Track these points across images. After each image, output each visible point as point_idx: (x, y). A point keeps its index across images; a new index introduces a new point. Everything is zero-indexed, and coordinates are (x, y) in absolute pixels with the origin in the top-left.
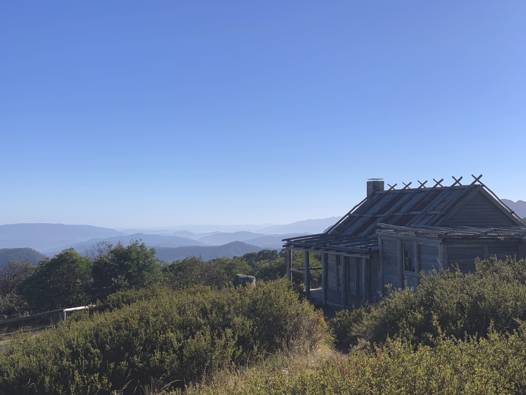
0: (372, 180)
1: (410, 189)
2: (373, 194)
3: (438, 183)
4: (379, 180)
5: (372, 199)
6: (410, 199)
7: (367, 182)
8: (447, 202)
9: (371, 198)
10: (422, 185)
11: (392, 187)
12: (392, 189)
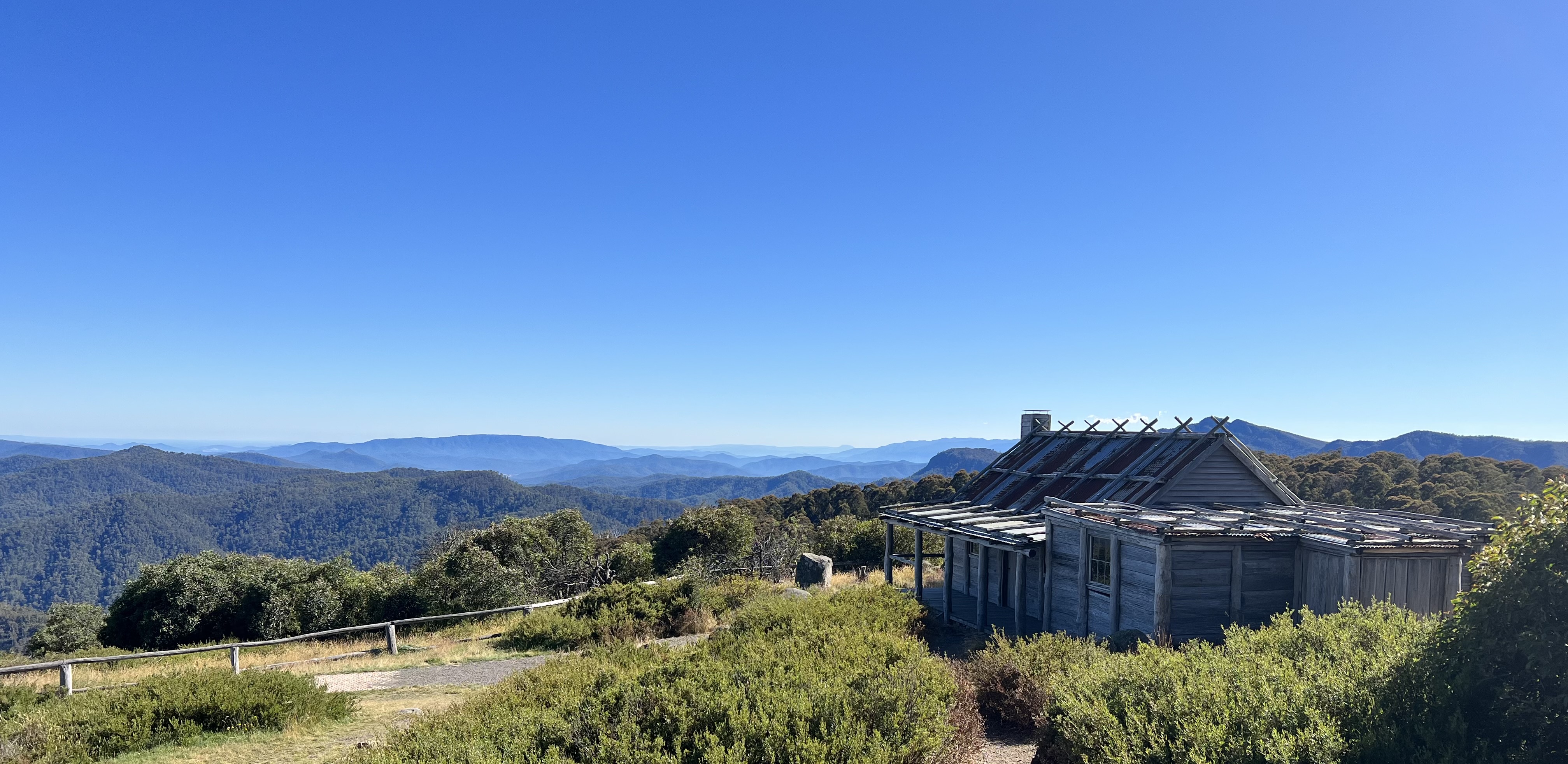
0: (1031, 413)
1: (1096, 432)
2: (1032, 436)
3: (1149, 426)
4: (1041, 413)
5: (1030, 443)
6: (1098, 449)
7: (1023, 416)
8: (1165, 461)
9: (1027, 442)
10: (1120, 426)
11: (1066, 427)
12: (1066, 430)
